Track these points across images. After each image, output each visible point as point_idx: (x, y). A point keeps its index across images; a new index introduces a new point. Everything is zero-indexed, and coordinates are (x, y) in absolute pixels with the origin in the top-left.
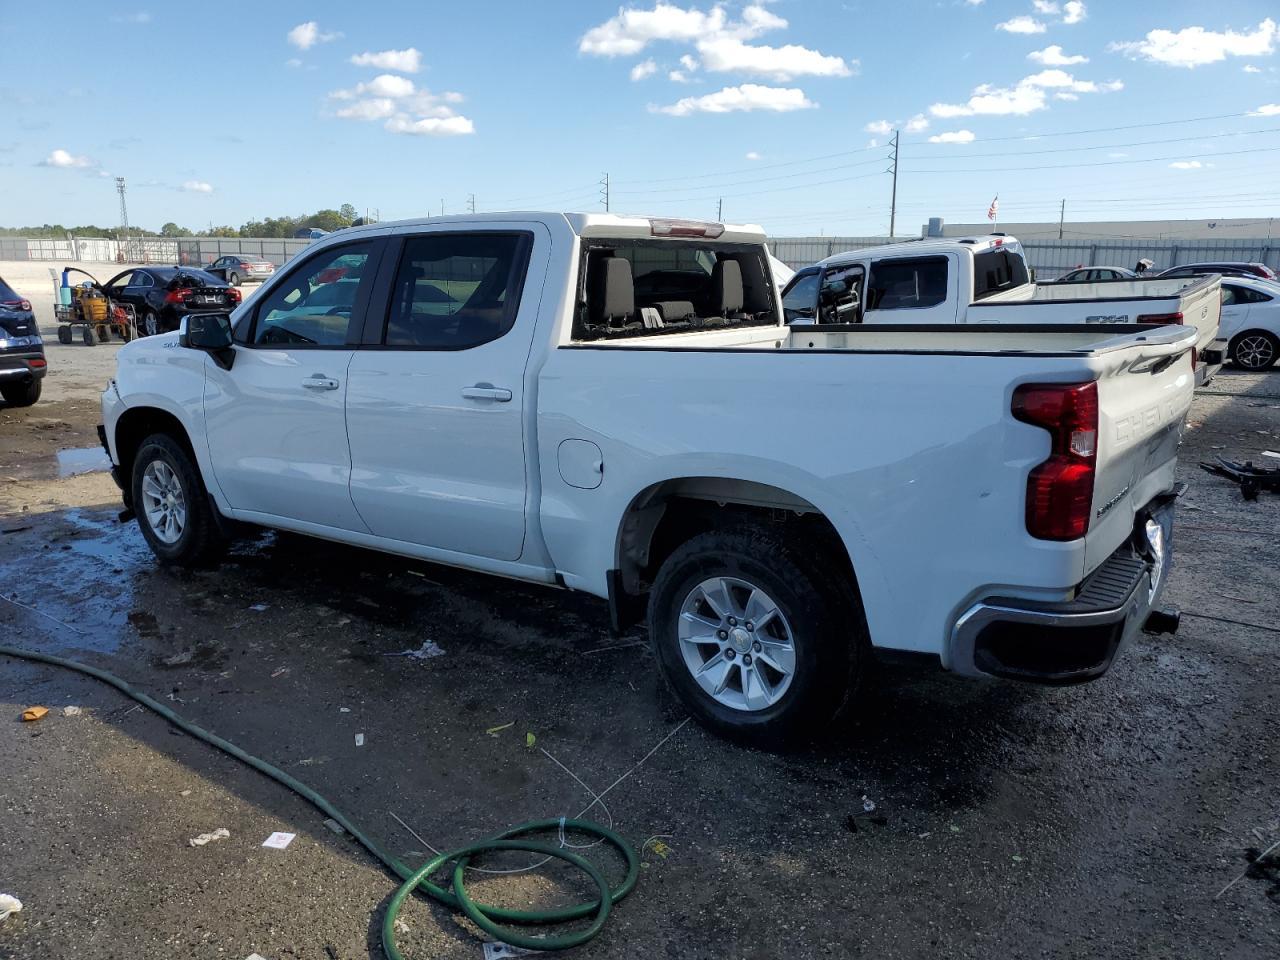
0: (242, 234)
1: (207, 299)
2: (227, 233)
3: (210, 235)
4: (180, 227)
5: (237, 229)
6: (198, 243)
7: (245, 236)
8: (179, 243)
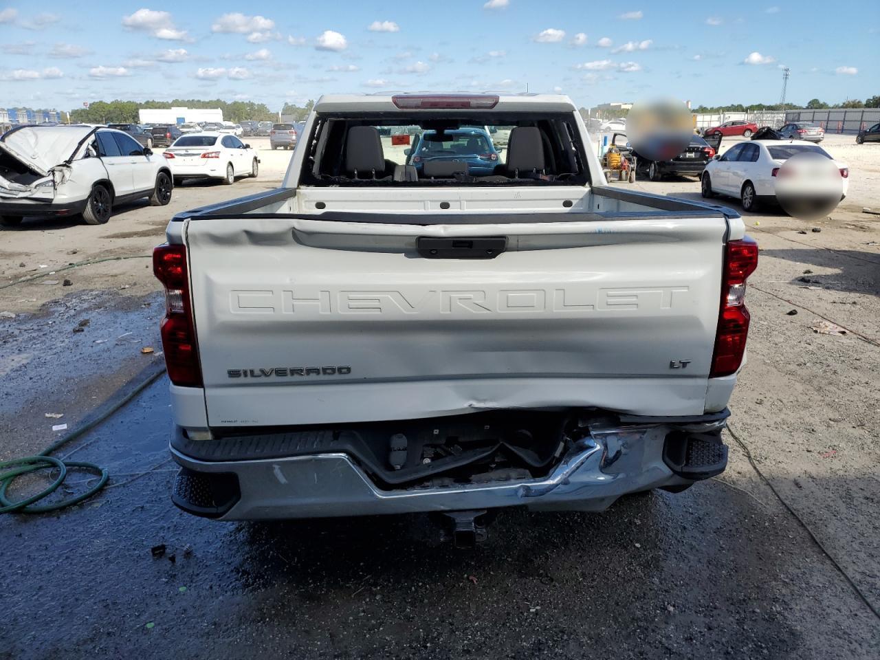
0: (868, 105)
1: (688, 155)
2: (855, 105)
3: (842, 107)
4: (821, 102)
5: (864, 102)
6: (799, 114)
7: (869, 107)
8: (787, 114)
